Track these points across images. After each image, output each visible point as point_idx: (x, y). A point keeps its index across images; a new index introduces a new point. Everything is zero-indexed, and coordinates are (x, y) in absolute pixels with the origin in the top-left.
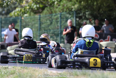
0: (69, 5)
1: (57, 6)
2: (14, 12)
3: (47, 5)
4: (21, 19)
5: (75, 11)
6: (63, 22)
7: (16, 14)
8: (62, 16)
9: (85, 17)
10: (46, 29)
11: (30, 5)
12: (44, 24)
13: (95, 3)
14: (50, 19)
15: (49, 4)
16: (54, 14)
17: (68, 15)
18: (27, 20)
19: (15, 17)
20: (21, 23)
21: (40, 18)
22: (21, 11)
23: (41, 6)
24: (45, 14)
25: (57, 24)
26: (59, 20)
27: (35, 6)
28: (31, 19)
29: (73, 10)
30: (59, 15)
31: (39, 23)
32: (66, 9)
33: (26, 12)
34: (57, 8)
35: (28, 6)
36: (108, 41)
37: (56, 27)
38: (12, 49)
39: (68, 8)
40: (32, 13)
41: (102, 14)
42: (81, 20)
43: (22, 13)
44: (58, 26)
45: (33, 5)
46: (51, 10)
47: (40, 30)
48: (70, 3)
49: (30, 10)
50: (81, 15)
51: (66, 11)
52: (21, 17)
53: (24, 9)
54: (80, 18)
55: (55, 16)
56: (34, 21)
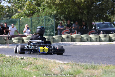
0: (50, 11)
1: (42, 12)
2: (14, 15)
3: (35, 11)
4: (19, 20)
5: (54, 15)
6: (46, 22)
7: (16, 17)
8: (46, 18)
9: (60, 18)
10: (35, 26)
11: (24, 11)
12: (34, 23)
13: (67, 10)
14: (38, 20)
15: (37, 10)
16: (41, 17)
17: (49, 18)
18: (23, 21)
19: (15, 19)
20: (19, 23)
21: (32, 19)
22: (19, 15)
23: (32, 12)
24: (35, 17)
25: (43, 23)
26: (44, 20)
27: (28, 12)
28: (25, 20)
29: (53, 14)
30: (44, 18)
31: (31, 22)
32: (48, 14)
33: (22, 16)
34: (42, 13)
35: (24, 12)
36: (75, 34)
37: (42, 25)
38: (15, 39)
39: (50, 13)
40: (26, 17)
41: (71, 17)
42: (58, 20)
43: (20, 16)
44: (43, 24)
45: (26, 11)
46: (38, 14)
47: (32, 27)
48: (51, 10)
49: (25, 14)
50: (57, 17)
51: (48, 15)
52: (20, 19)
53: (21, 14)
54: (57, 19)
55: (41, 18)
56: (27, 21)
